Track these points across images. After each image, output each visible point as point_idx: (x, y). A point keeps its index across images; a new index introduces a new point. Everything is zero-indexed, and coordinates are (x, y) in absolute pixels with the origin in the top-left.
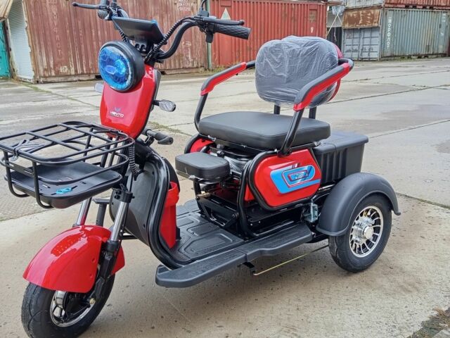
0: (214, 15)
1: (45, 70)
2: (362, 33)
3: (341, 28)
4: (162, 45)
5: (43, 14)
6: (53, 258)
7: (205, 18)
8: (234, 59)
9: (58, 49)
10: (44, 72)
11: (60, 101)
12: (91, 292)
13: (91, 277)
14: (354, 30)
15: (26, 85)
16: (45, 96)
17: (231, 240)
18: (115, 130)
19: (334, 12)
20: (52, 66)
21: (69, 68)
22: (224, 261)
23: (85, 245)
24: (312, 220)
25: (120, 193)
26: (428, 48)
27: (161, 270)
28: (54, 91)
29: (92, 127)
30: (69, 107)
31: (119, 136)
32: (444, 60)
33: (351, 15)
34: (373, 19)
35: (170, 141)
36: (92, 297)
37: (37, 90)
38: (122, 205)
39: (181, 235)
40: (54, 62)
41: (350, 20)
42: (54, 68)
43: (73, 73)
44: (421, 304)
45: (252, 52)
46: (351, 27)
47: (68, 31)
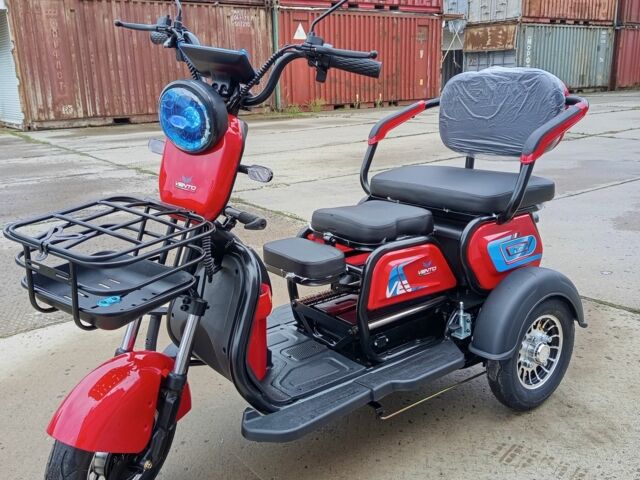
0: (329, 43)
1: (40, 111)
2: (491, 59)
3: (461, 51)
4: (252, 85)
5: (37, 31)
6: (93, 403)
7: (317, 47)
8: (312, 95)
9: (59, 81)
10: (38, 114)
11: (62, 157)
12: (145, 451)
13: (146, 429)
14: (479, 54)
15: (12, 133)
16: (41, 149)
17: (348, 368)
18: (184, 210)
19: (451, 28)
20: (50, 106)
21: (76, 108)
22: (340, 401)
23: (136, 383)
24: (462, 336)
25: (189, 302)
26: (582, 78)
27: (249, 416)
28: (54, 142)
29: (150, 205)
30: (78, 166)
31: (191, 219)
32: (606, 95)
33: (476, 33)
34: (506, 38)
35: (262, 224)
36: (148, 459)
37: (28, 140)
38: (192, 319)
39: (273, 359)
40: (53, 100)
41: (474, 40)
42: (54, 108)
43: (81, 115)
44: (619, 462)
45: (337, 86)
46: (475, 49)
47: (73, 56)
